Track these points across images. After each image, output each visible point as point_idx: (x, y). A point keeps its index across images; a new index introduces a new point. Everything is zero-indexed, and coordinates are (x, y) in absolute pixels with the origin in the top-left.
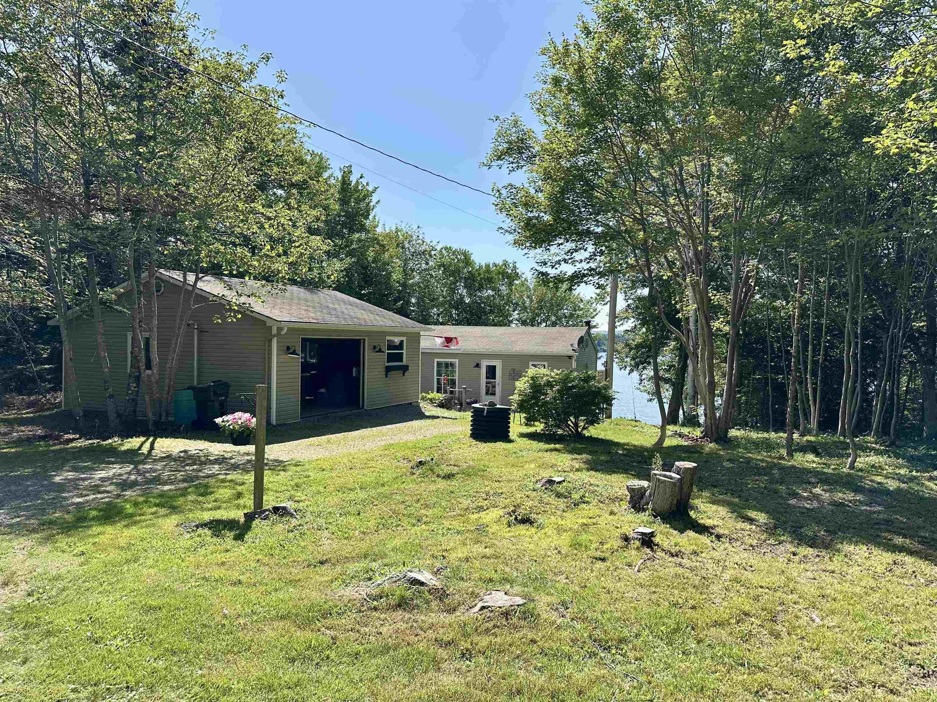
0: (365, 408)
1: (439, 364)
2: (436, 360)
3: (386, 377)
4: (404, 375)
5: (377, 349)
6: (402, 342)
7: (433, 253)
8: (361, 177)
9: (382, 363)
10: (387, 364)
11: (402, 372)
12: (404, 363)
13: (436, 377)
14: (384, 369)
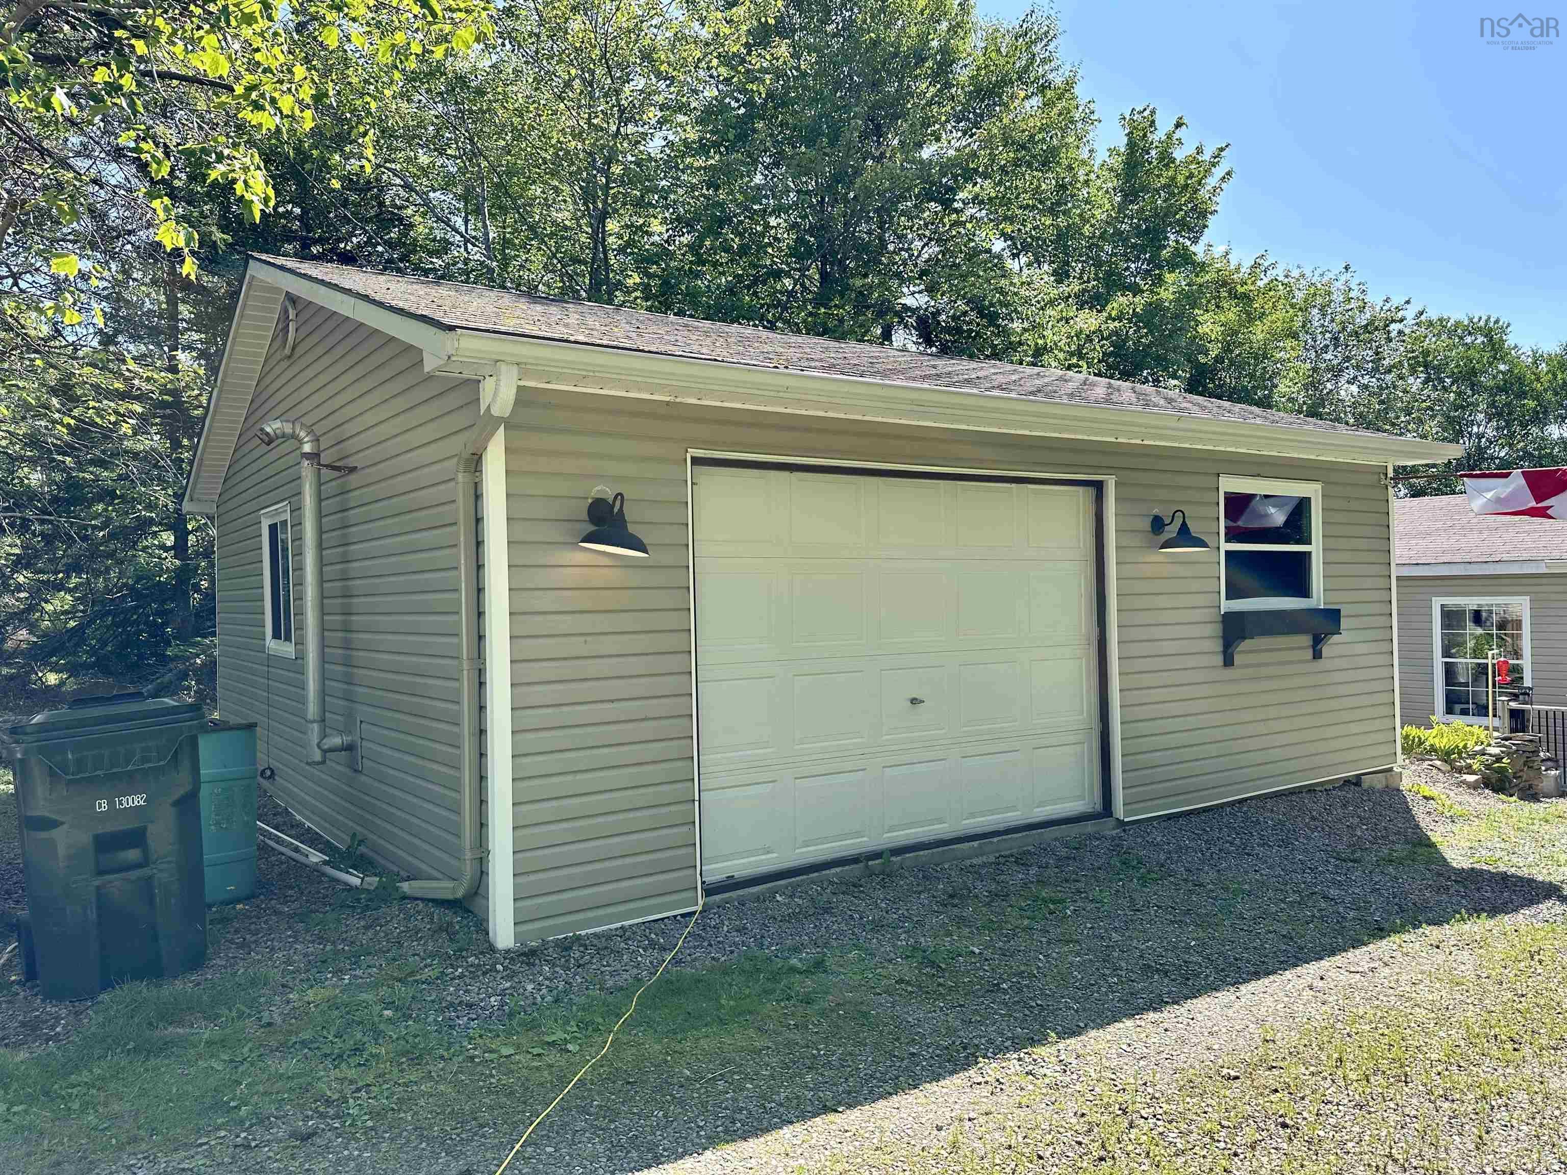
0: (1119, 810)
1: (1451, 617)
2: (1437, 603)
3: (1228, 661)
4: (1317, 655)
5: (1172, 531)
6: (1301, 508)
7: (1395, 327)
8: (1178, 125)
9: (1200, 600)
10: (1227, 605)
11: (1305, 640)
12: (1319, 597)
13: (1439, 661)
14: (1216, 629)
